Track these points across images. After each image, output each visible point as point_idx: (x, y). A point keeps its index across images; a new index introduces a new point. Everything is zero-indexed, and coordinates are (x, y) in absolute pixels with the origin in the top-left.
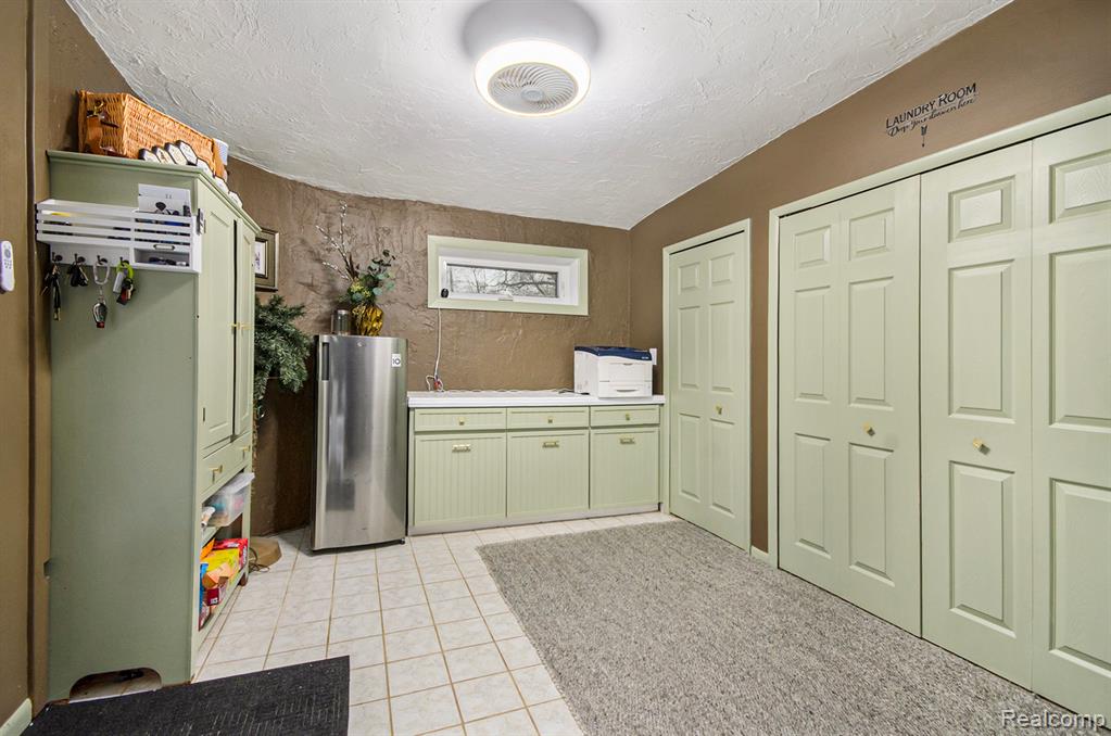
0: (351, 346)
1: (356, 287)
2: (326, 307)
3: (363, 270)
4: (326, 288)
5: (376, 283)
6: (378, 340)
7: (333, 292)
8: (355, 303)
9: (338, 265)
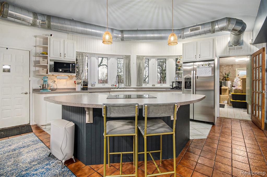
0: (225, 82)
1: (226, 76)
2: (223, 78)
3: (227, 74)
4: (222, 76)
5: (228, 75)
6: (229, 81)
7: (223, 76)
8: (226, 77)
9: (224, 74)
